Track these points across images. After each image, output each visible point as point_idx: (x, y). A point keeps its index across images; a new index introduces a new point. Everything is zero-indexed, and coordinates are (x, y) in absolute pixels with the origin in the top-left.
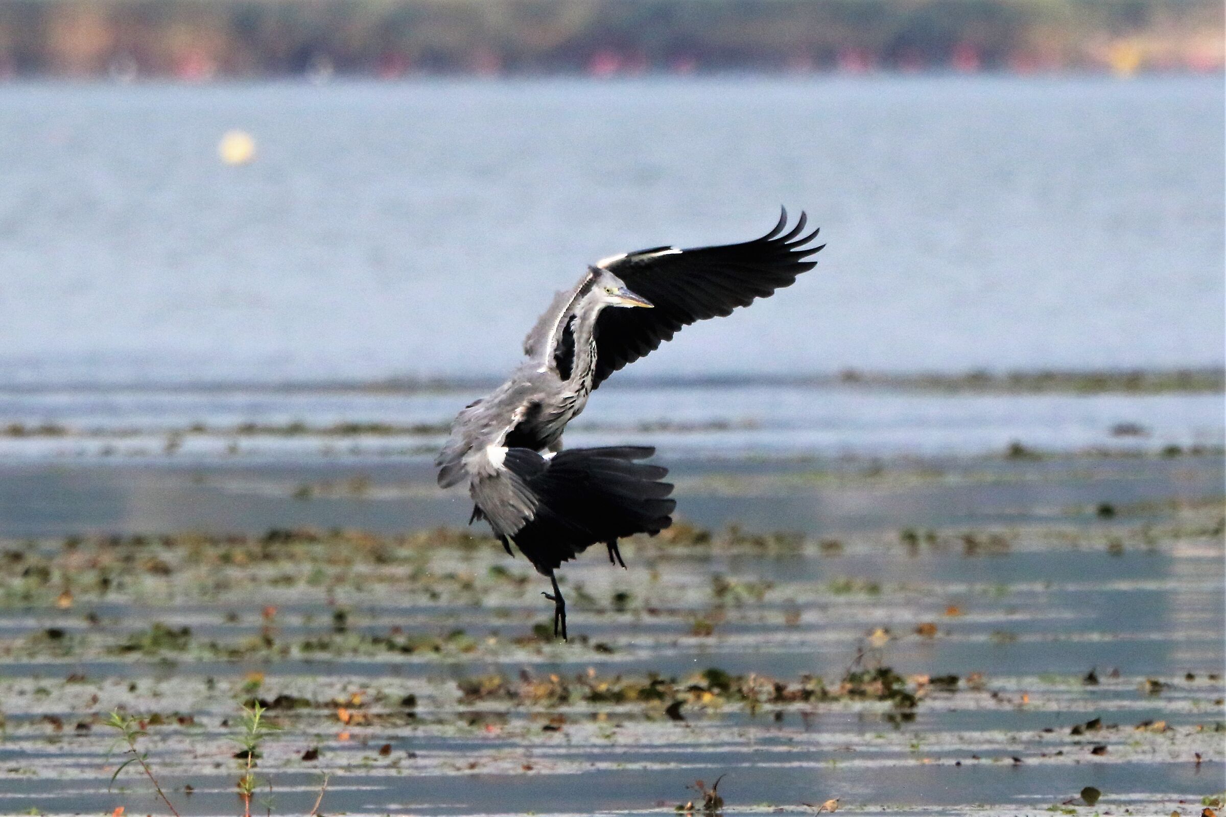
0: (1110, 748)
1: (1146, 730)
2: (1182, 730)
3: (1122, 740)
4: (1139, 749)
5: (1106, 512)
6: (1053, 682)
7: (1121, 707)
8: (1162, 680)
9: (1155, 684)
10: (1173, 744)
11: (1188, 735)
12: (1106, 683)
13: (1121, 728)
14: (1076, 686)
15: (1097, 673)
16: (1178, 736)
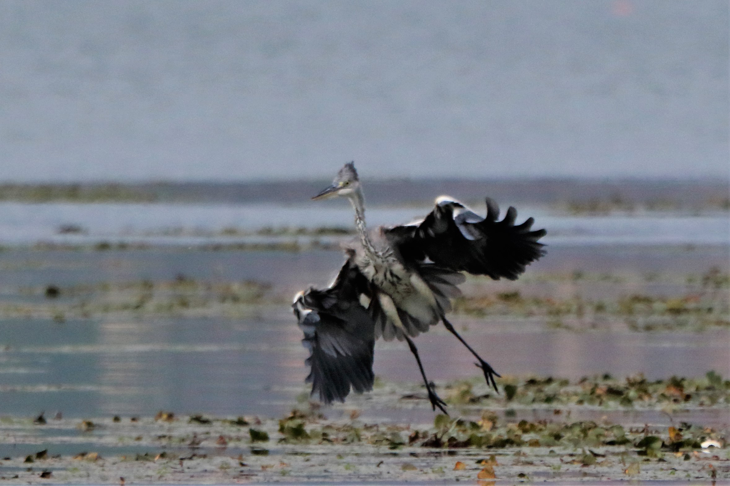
0: (54, 473)
1: (82, 459)
2: (110, 460)
3: (63, 466)
4: (77, 474)
5: (52, 292)
6: (11, 422)
7: (62, 441)
8: (95, 421)
9: (89, 424)
10: (103, 470)
11: (114, 464)
12: (52, 423)
13: (63, 457)
14: (29, 425)
15: (45, 416)
16: (107, 464)
